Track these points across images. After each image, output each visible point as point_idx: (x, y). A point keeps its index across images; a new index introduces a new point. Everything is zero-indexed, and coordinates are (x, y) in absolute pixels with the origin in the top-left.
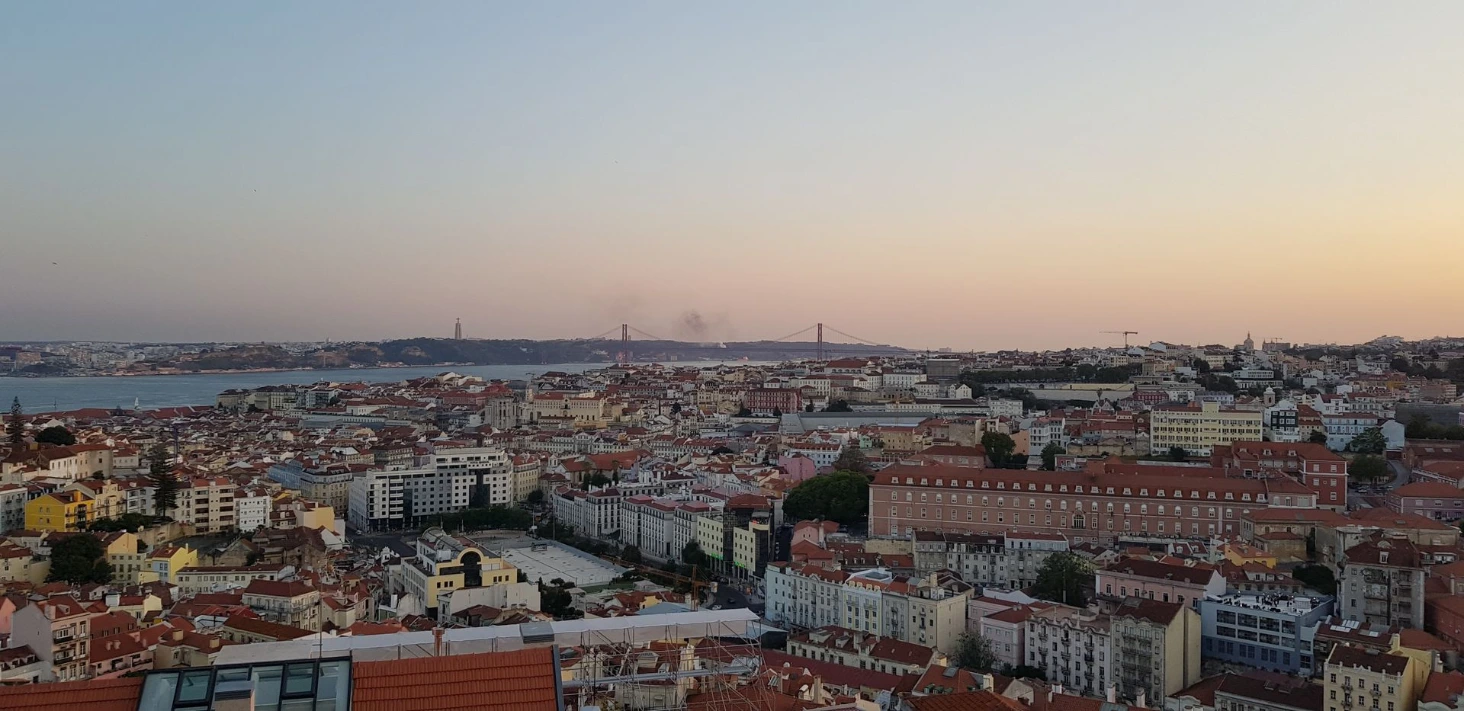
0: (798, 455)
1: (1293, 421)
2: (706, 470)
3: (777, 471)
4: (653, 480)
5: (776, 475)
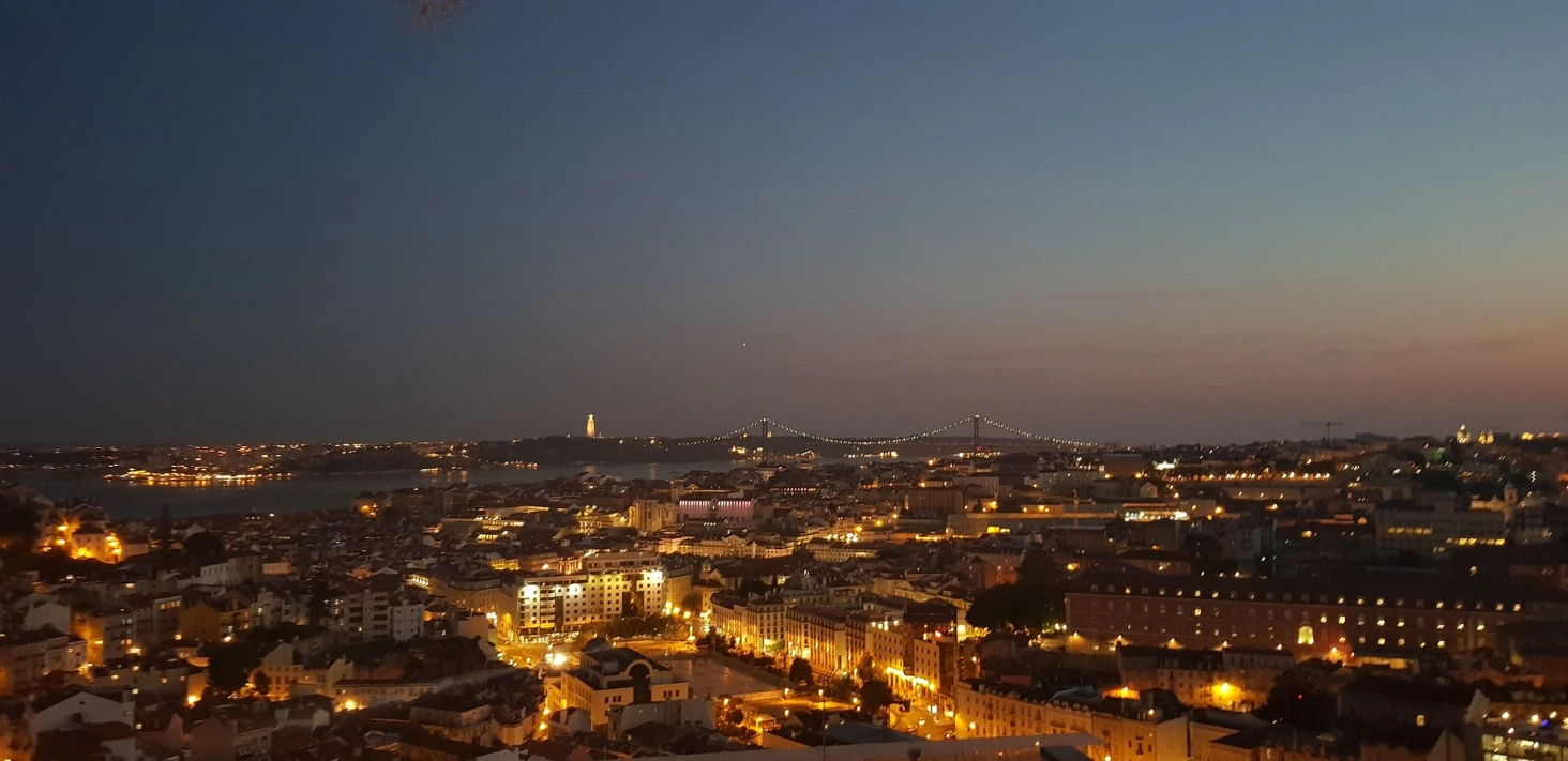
0: (977, 560)
1: (1540, 521)
2: (875, 576)
3: (956, 579)
4: (817, 586)
5: (955, 582)
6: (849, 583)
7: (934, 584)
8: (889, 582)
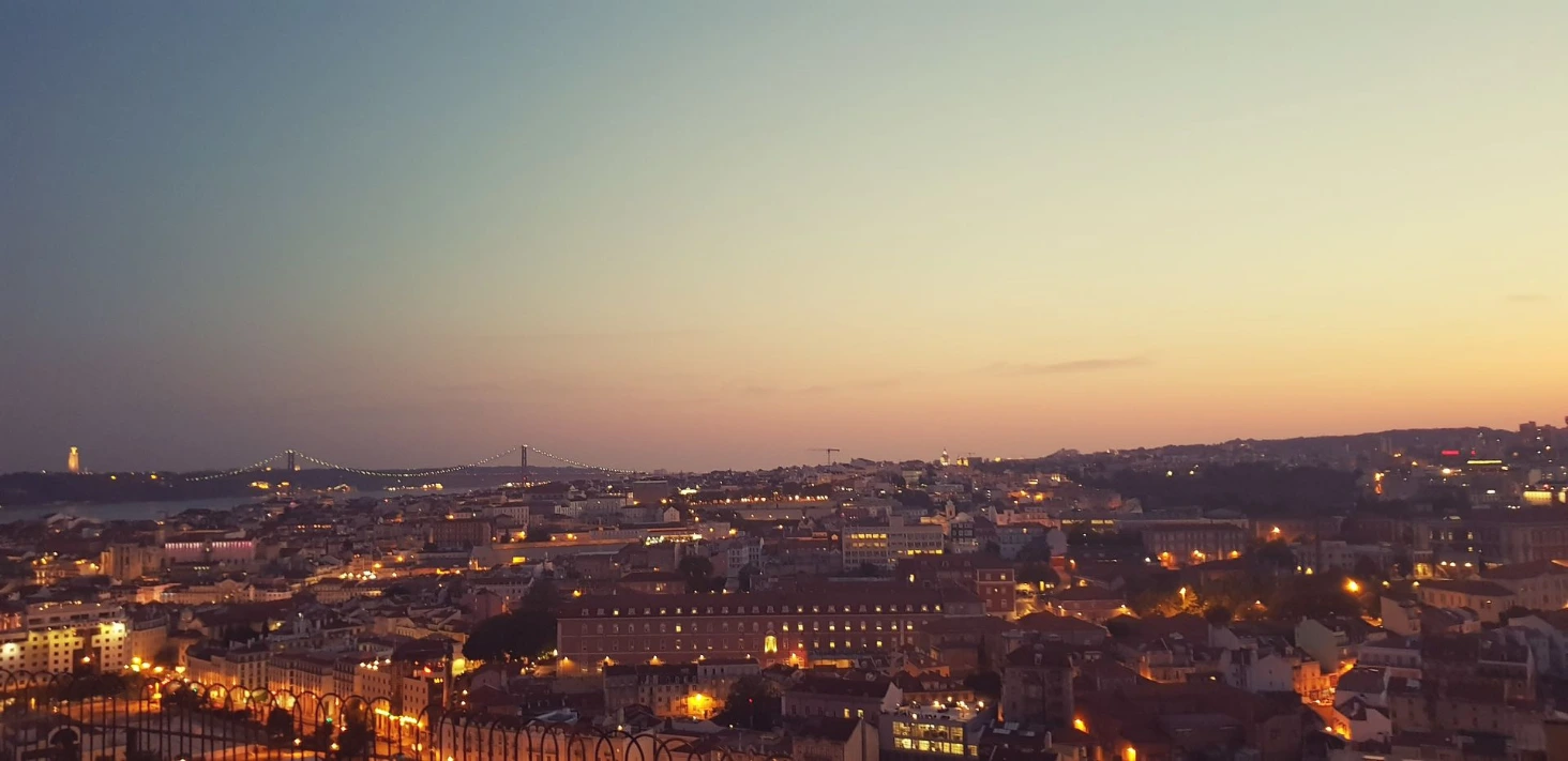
0: (483, 591)
2: (376, 615)
3: (459, 612)
4: (310, 630)
5: (458, 615)
6: (347, 624)
7: (437, 620)
8: (390, 620)
